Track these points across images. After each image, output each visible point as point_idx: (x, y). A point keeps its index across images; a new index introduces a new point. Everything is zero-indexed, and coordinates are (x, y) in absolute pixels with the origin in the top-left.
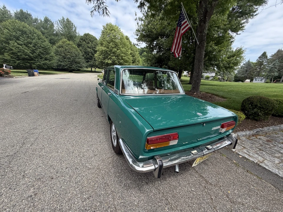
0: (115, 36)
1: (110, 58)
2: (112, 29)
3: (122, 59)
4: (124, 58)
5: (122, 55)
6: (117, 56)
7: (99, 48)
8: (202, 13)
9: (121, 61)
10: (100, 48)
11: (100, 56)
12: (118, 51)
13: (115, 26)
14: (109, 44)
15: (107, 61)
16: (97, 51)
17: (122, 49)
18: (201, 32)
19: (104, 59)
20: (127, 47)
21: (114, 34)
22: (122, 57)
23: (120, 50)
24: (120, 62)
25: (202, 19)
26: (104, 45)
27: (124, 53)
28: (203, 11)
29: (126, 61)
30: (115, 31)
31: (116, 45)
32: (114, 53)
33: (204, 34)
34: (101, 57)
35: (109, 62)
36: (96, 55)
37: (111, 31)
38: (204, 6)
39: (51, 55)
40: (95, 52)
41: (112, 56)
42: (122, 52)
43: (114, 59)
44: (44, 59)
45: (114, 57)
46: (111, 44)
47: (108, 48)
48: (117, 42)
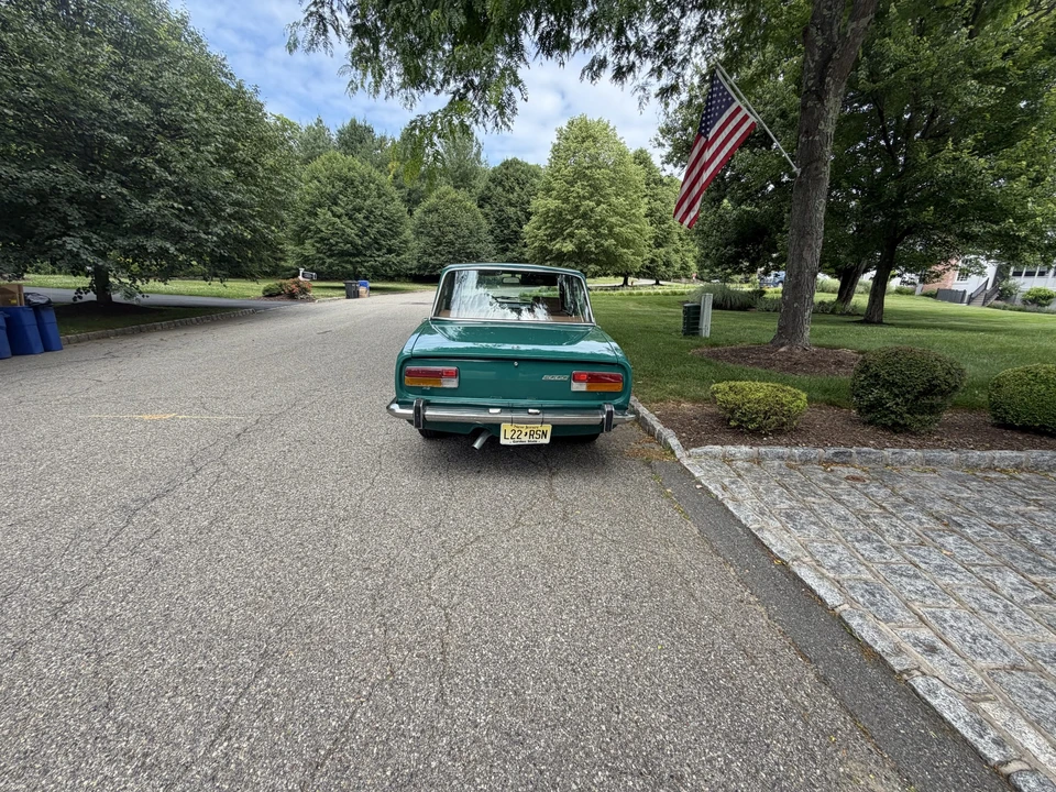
0: (594, 158)
1: (571, 235)
2: (584, 135)
3: (611, 234)
4: (617, 230)
5: (613, 220)
6: (595, 227)
7: (540, 204)
8: (812, 66)
9: (606, 244)
10: (543, 202)
11: (539, 229)
12: (598, 209)
13: (599, 122)
14: (573, 186)
15: (557, 246)
16: (531, 214)
17: (613, 199)
18: (807, 132)
19: (552, 238)
20: (636, 192)
21: (592, 151)
22: (611, 228)
23: (604, 206)
24: (602, 245)
25: (812, 86)
26: (554, 193)
27: (622, 215)
28: (817, 58)
29: (627, 240)
30: (595, 140)
31: (596, 189)
32: (584, 216)
33: (817, 138)
34: (541, 233)
35: (565, 250)
36: (526, 228)
37: (583, 142)
38: (819, 43)
39: (402, 237)
40: (528, 215)
41: (577, 228)
42: (614, 211)
43: (584, 236)
44: (385, 251)
45: (584, 231)
46: (577, 188)
47: (566, 200)
48: (598, 179)
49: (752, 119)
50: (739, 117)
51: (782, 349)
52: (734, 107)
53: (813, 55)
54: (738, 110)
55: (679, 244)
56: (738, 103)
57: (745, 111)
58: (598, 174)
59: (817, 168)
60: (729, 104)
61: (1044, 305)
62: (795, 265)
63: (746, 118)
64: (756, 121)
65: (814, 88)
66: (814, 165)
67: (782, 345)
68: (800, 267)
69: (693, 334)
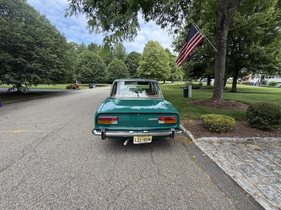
0: (155, 51)
1: (150, 70)
2: (152, 45)
3: (160, 70)
4: (162, 69)
5: (161, 66)
6: (156, 68)
7: (141, 62)
8: (219, 21)
9: (159, 72)
10: (142, 62)
11: (141, 69)
12: (157, 64)
13: (156, 42)
14: (150, 58)
15: (146, 73)
16: (139, 65)
17: (160, 61)
18: (219, 39)
19: (145, 71)
20: (166, 59)
21: (154, 49)
22: (160, 68)
23: (158, 63)
24: (158, 73)
25: (219, 27)
26: (145, 60)
27: (163, 65)
28: (220, 19)
29: (164, 71)
30: (155, 46)
31: (156, 58)
32: (153, 65)
33: (222, 41)
34: (142, 70)
35: (148, 74)
36: (138, 69)
37: (152, 47)
38: (221, 15)
39: (105, 72)
40: (138, 66)
41: (151, 68)
42: (161, 64)
43: (153, 71)
44: (100, 76)
45: (153, 69)
46: (151, 58)
47: (148, 62)
48: (156, 56)
49: (203, 36)
50: (199, 36)
51: (215, 101)
52: (197, 33)
53: (219, 18)
54: (199, 34)
55: (178, 72)
56: (199, 32)
57: (201, 34)
58: (156, 55)
59: (222, 50)
60: (196, 32)
61: (274, 86)
62: (217, 77)
63: (201, 36)
64: (204, 37)
65: (220, 27)
66: (222, 49)
67: (215, 100)
68: (219, 77)
69: (187, 97)
